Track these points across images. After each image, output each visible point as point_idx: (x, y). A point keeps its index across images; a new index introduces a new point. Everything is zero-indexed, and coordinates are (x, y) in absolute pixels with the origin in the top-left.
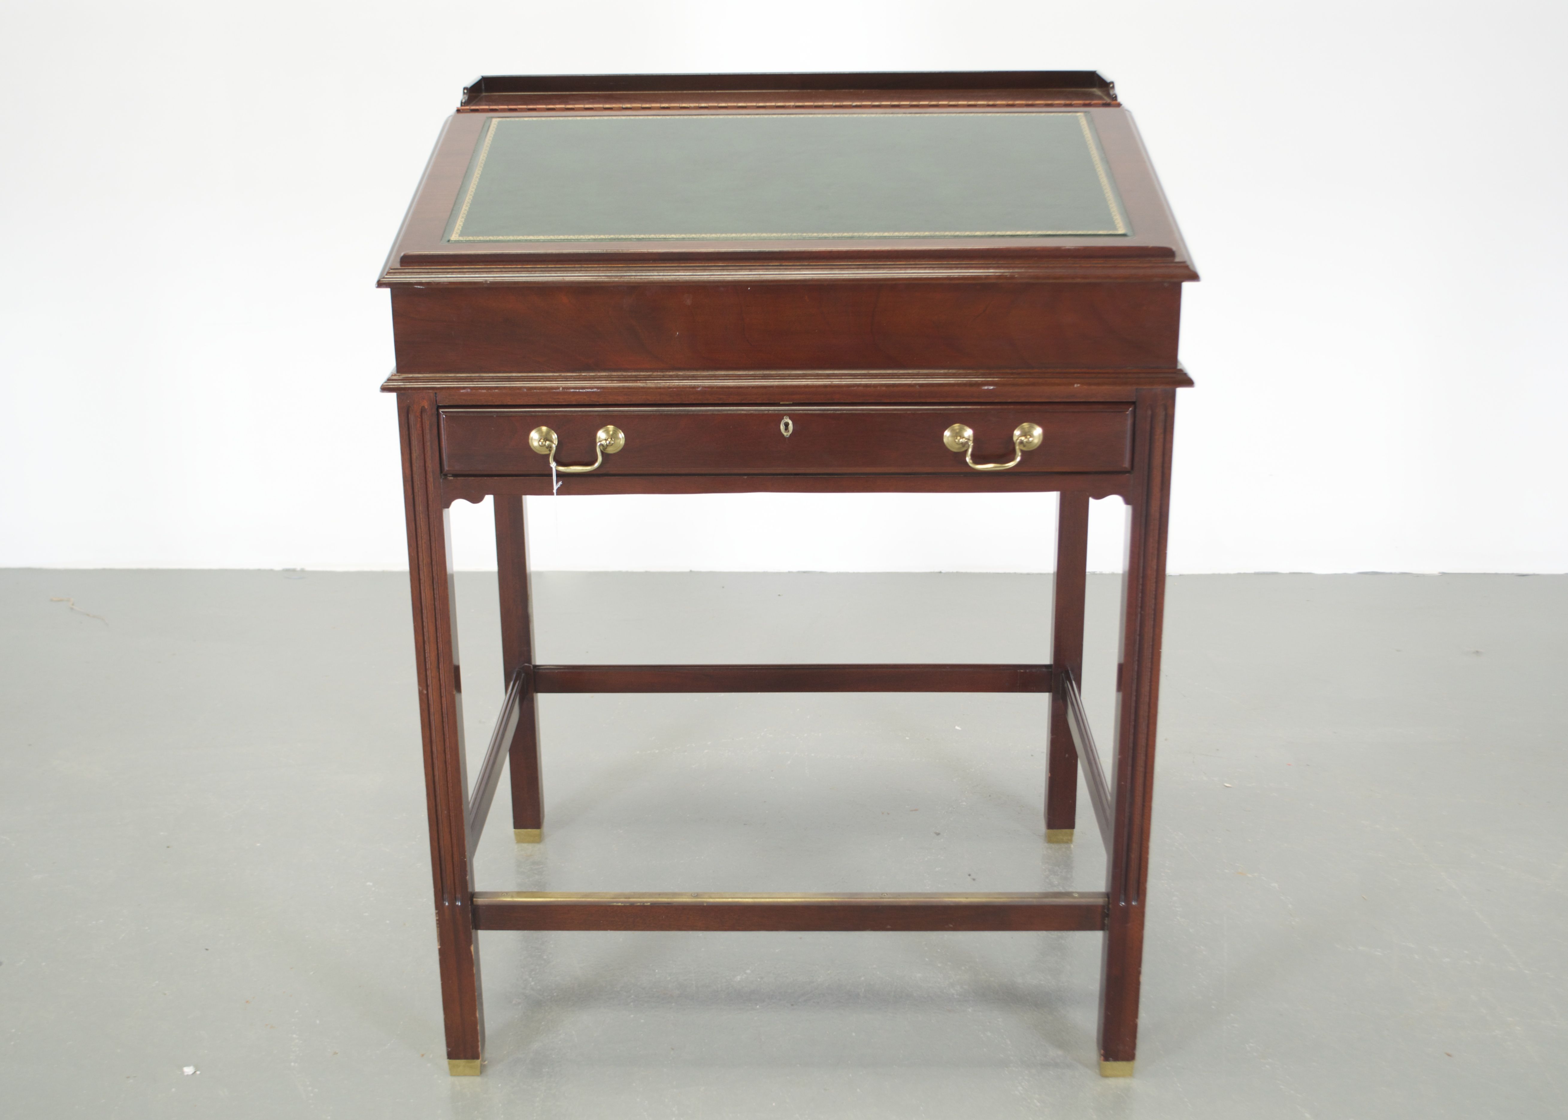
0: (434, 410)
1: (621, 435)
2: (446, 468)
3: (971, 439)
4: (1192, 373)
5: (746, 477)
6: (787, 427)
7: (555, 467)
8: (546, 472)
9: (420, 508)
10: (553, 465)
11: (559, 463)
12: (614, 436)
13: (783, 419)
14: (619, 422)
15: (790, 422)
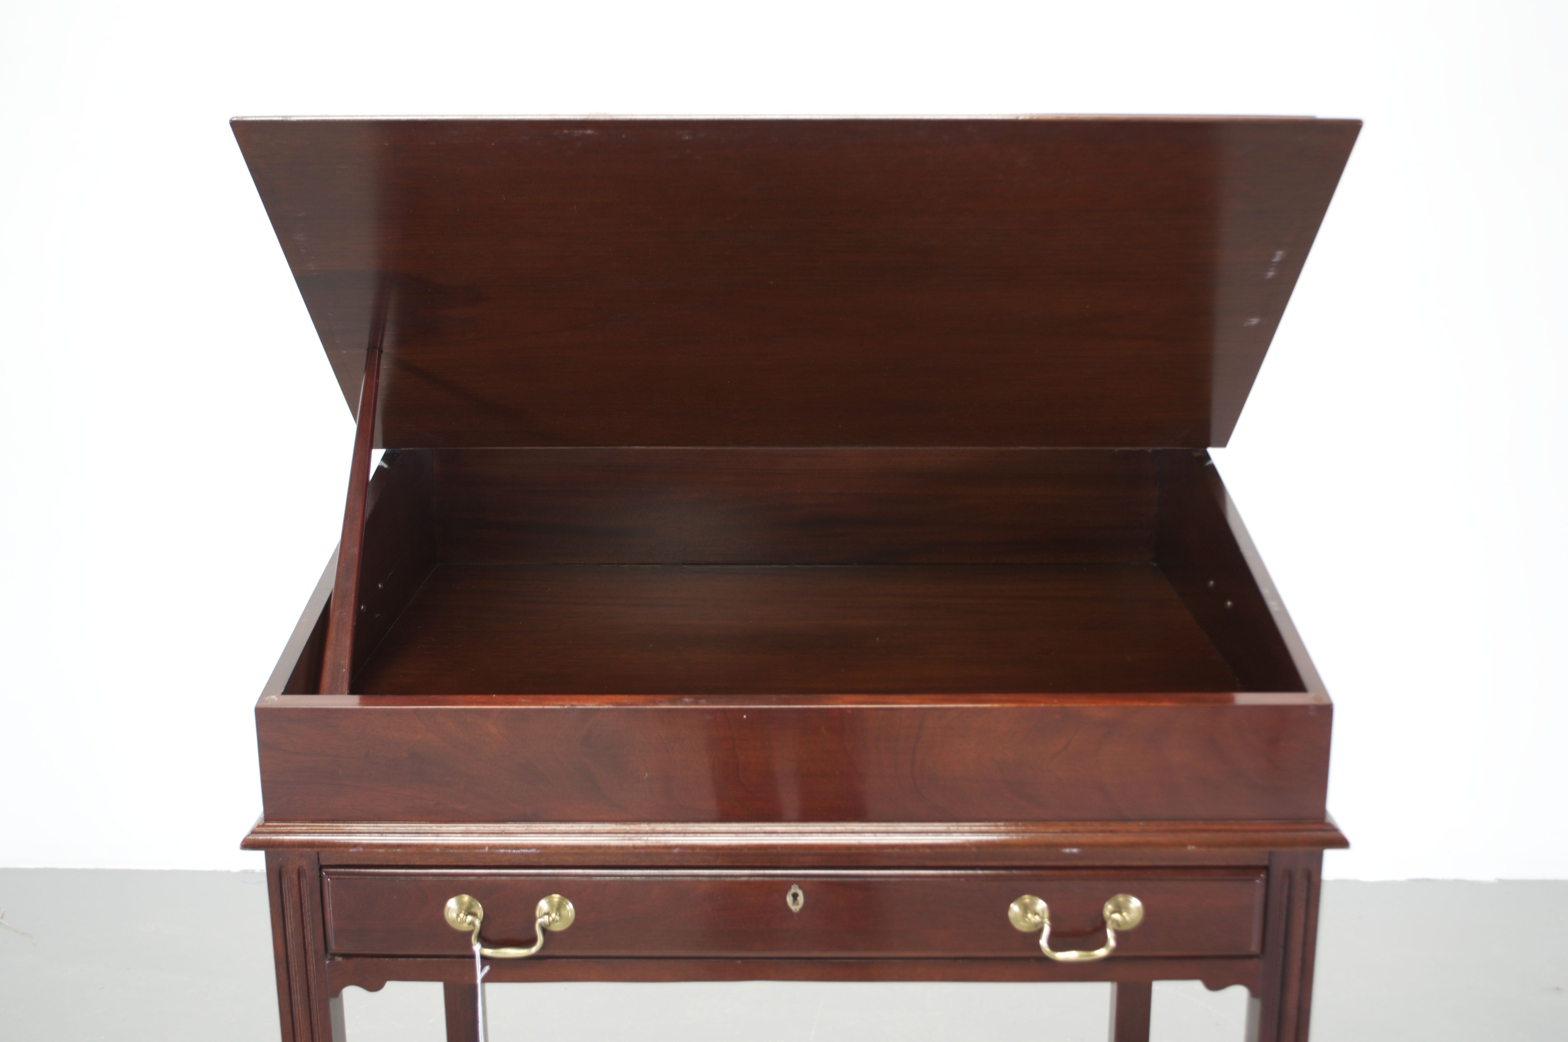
0: (316, 873)
1: (570, 906)
2: (333, 947)
3: (1046, 915)
4: (1346, 829)
5: (739, 962)
6: (795, 901)
7: (480, 950)
8: (468, 953)
9: (298, 997)
10: (477, 948)
11: (486, 942)
12: (559, 908)
13: (790, 888)
14: (568, 890)
15: (800, 893)
